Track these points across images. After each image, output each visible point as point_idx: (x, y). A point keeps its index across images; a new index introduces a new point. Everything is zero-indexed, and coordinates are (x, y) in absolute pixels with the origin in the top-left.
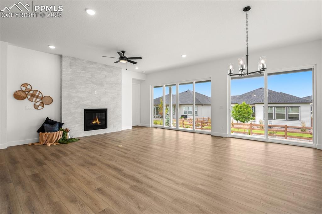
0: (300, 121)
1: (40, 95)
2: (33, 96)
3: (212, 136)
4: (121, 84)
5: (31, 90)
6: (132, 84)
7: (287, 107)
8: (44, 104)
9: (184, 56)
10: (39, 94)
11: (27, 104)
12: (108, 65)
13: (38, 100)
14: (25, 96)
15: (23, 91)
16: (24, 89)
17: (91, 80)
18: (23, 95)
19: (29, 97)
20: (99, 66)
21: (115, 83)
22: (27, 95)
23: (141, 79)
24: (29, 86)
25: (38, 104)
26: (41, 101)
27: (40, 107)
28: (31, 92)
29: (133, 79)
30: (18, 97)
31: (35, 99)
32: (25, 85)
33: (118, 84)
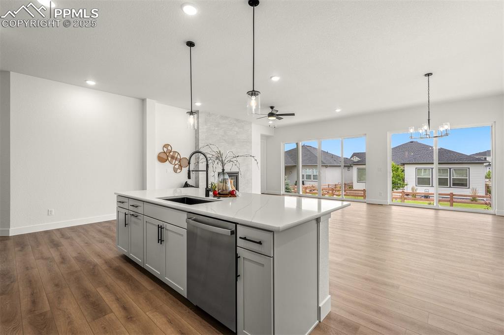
0: (469, 188)
1: (179, 157)
2: (173, 157)
3: (368, 204)
4: (251, 142)
5: (170, 152)
6: (261, 142)
7: (450, 169)
8: (181, 167)
9: (338, 111)
10: (177, 156)
11: (168, 166)
13: (177, 162)
14: (166, 158)
15: (164, 152)
16: (165, 150)
18: (165, 157)
19: (169, 159)
21: (246, 140)
22: (168, 156)
23: (267, 134)
24: (169, 147)
25: (177, 167)
26: (179, 164)
27: (179, 171)
28: (171, 154)
29: (262, 136)
30: (162, 159)
31: (174, 161)
32: (166, 146)
33: (248, 142)
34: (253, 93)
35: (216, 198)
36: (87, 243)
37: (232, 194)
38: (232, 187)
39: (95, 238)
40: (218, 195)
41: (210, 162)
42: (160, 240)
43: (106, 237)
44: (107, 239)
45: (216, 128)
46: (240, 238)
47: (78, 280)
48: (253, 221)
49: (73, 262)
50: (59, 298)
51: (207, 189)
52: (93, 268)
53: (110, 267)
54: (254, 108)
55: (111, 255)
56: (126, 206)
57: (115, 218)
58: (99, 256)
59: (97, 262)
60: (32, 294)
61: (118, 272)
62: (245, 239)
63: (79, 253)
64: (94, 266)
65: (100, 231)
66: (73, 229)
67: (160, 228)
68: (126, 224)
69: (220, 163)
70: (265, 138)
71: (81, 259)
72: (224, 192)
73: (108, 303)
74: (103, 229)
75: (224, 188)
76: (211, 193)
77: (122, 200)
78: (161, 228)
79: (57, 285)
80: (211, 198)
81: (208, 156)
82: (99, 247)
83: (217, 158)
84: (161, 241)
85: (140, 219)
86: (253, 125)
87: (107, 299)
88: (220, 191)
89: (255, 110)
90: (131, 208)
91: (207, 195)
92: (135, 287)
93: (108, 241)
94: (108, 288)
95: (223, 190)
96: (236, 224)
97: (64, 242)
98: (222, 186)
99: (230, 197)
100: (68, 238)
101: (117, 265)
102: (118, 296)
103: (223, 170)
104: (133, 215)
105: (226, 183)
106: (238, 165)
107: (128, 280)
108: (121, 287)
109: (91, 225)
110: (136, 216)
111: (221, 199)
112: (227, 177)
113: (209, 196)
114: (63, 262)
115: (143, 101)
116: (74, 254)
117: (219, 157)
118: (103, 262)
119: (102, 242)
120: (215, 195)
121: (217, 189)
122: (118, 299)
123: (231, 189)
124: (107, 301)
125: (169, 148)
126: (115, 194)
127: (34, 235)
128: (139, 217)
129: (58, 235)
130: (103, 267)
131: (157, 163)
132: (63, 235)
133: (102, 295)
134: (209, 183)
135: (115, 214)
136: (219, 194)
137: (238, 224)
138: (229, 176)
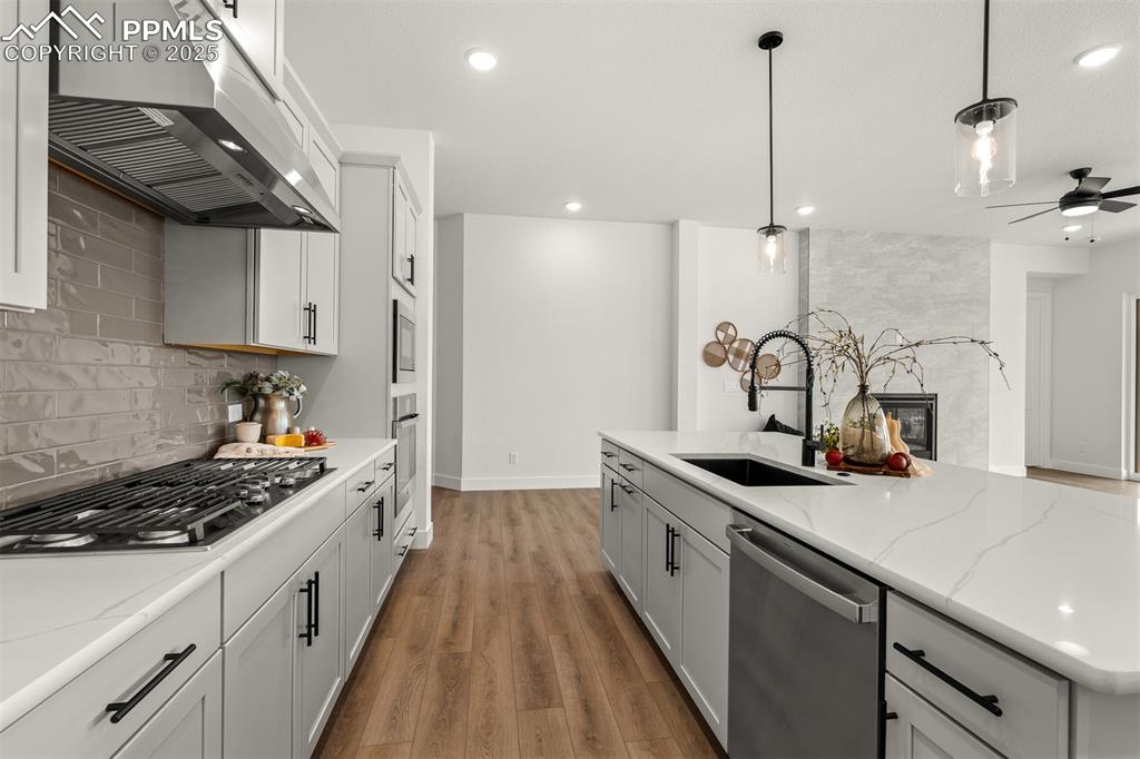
2: (738, 354)
4: (987, 303)
5: (733, 342)
8: (760, 376)
11: (728, 377)
12: (940, 236)
14: (723, 357)
15: (719, 342)
16: (721, 336)
17: (885, 296)
18: (720, 353)
19: (731, 357)
20: (913, 245)
21: (966, 298)
22: (726, 352)
23: (1057, 271)
24: (731, 328)
28: (736, 345)
30: (712, 359)
31: (743, 362)
32: (723, 326)
33: (978, 300)
34: (985, 110)
35: (833, 474)
36: (557, 528)
37: (893, 466)
38: (893, 443)
39: (572, 520)
40: (842, 465)
41: (815, 362)
42: (671, 566)
43: (591, 522)
44: (591, 528)
45: (863, 271)
46: (897, 646)
47: (525, 604)
48: (955, 598)
49: (528, 560)
50: (489, 632)
51: (809, 443)
52: (555, 586)
53: (584, 594)
54: (986, 165)
55: (590, 567)
56: (614, 463)
57: (598, 485)
58: (570, 561)
59: (564, 575)
60: (457, 608)
61: (594, 607)
62: (917, 656)
63: (541, 547)
64: (558, 582)
65: (584, 508)
66: (544, 494)
67: (671, 533)
68: (613, 506)
69: (850, 365)
70: (1046, 286)
71: (541, 560)
72: (866, 457)
73: (560, 678)
74: (589, 504)
75: (866, 444)
76: (820, 456)
77: (611, 450)
78: (673, 536)
79: (493, 604)
80: (819, 470)
81: (811, 344)
82: (574, 542)
83: (843, 351)
84: (673, 568)
85: (637, 502)
86: (996, 248)
87: (562, 670)
88: (851, 452)
89: (990, 174)
90: (623, 471)
91: (808, 459)
92: (619, 661)
93: (592, 531)
94: (569, 642)
95: (861, 450)
96: (884, 588)
97: (525, 518)
98: (858, 436)
99: (885, 474)
100: (531, 511)
101: (597, 592)
102: (581, 670)
103: (863, 388)
104: (624, 487)
105: (873, 429)
106: (916, 370)
107: (608, 635)
108: (592, 649)
109: (573, 491)
110: (629, 492)
111: (853, 477)
112: (875, 407)
113: (812, 464)
114: (513, 559)
115: (673, 226)
116: (534, 548)
117: (850, 348)
118: (575, 577)
119: (582, 532)
120: (833, 463)
121: (840, 445)
122: (579, 678)
123: (889, 449)
124: (559, 672)
125: (731, 331)
126: (600, 434)
127: (489, 495)
128: (635, 495)
129: (520, 501)
130: (570, 589)
131: (702, 368)
132: (527, 504)
133: (555, 655)
134: (816, 424)
135: (599, 476)
136: (847, 459)
137: (891, 589)
138: (885, 407)
